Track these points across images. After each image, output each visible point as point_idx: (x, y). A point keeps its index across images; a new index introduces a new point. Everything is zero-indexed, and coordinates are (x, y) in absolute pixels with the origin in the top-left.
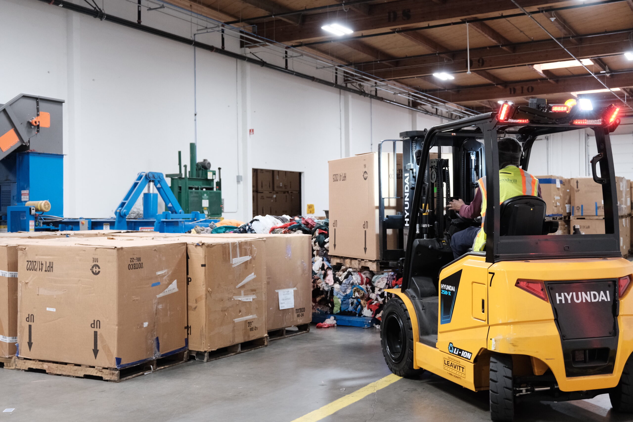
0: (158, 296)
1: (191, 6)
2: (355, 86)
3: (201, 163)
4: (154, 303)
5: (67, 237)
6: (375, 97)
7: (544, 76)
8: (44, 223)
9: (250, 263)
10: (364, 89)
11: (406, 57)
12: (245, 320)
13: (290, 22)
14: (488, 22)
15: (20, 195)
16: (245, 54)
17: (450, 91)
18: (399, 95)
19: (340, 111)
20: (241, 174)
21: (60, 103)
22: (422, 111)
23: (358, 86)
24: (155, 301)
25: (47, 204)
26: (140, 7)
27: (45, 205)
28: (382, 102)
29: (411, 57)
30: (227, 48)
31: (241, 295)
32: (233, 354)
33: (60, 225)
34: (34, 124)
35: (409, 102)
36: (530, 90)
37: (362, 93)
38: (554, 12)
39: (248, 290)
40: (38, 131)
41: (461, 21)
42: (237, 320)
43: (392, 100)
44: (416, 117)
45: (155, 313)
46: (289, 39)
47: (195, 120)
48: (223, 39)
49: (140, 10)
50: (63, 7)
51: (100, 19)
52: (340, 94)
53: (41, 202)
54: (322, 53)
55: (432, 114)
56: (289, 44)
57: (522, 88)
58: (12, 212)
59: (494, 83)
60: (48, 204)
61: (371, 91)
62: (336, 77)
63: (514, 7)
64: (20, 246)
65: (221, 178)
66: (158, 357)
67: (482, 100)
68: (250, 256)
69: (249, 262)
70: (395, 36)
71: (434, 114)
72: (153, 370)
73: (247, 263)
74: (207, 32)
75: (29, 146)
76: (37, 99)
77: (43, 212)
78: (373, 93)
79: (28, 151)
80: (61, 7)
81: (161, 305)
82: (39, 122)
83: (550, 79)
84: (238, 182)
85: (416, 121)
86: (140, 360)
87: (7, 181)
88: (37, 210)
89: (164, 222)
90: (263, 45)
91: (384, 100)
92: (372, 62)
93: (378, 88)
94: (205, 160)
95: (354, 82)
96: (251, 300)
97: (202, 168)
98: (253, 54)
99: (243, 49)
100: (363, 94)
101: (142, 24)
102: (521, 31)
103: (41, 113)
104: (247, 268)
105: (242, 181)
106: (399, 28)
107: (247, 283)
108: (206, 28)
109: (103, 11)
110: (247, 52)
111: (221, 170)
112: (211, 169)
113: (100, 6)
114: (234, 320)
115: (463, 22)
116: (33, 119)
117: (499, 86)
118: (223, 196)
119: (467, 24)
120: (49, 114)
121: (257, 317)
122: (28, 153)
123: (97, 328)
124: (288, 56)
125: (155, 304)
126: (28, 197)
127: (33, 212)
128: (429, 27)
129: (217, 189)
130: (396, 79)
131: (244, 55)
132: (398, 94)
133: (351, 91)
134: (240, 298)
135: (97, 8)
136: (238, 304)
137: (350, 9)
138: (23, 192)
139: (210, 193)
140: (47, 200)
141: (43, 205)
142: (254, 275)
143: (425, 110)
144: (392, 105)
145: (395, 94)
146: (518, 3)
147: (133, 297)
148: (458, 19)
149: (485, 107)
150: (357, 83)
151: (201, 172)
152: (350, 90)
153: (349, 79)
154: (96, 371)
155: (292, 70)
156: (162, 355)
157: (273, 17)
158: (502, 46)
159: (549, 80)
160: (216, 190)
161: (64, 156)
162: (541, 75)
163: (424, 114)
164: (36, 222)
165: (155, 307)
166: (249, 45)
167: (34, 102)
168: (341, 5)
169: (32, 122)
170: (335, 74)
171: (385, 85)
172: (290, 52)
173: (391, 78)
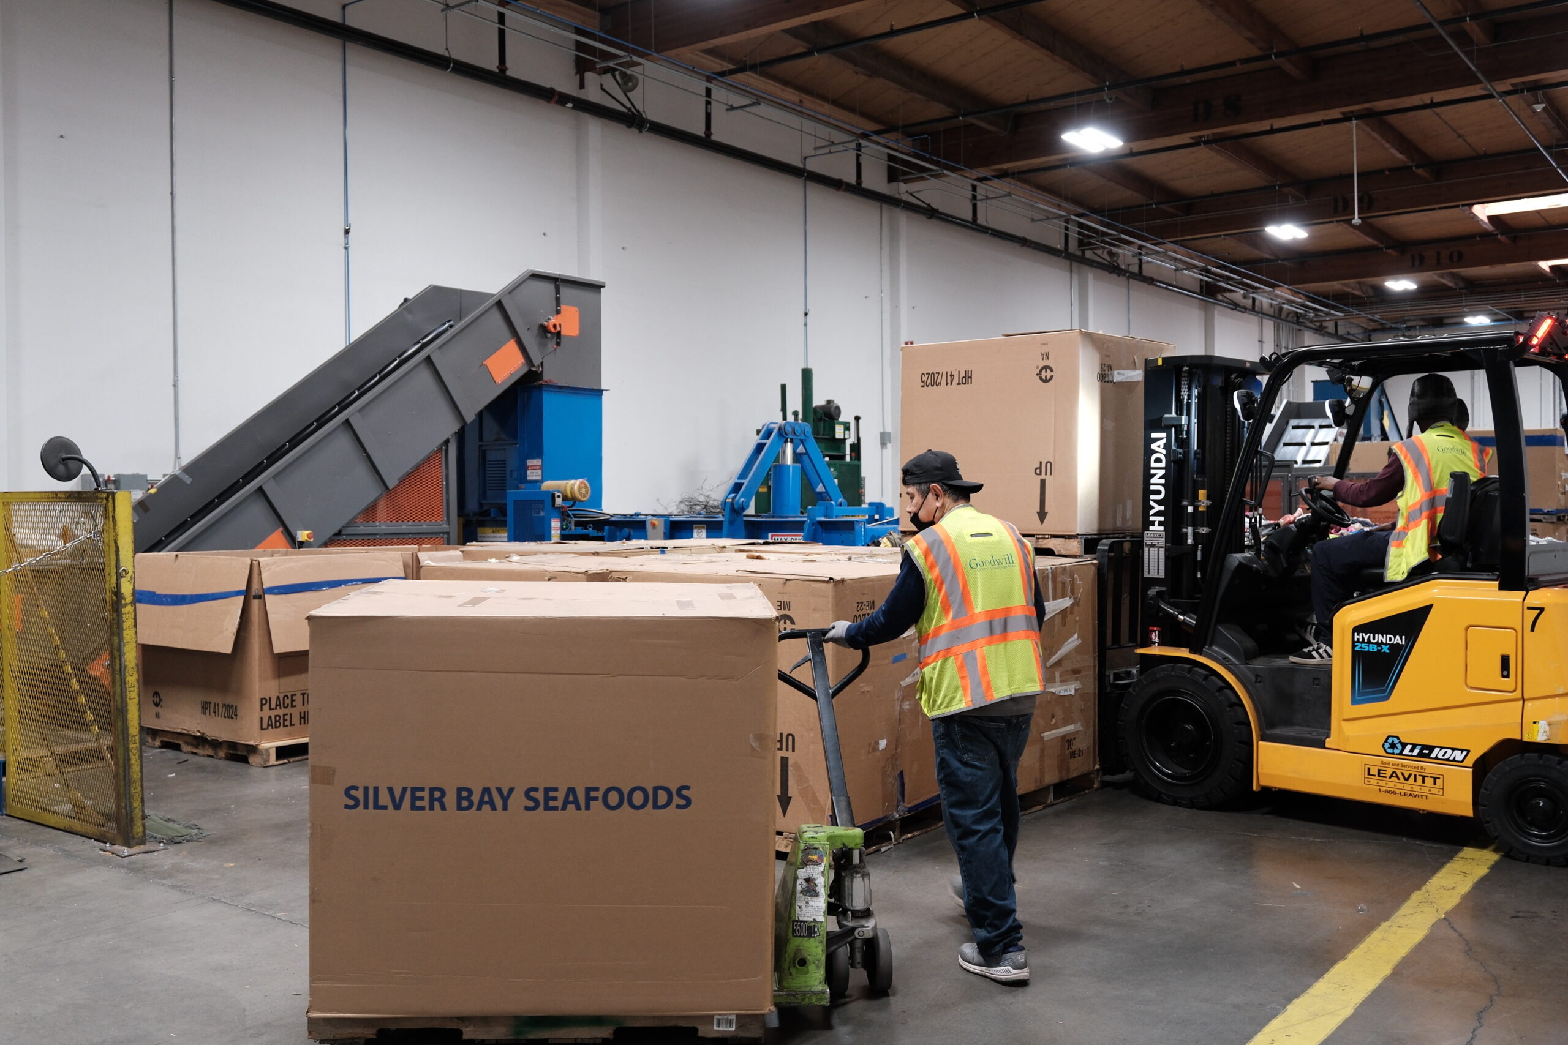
0: (903, 684)
1: (801, 101)
2: (1102, 255)
3: (822, 407)
4: (896, 698)
5: (663, 552)
6: (1141, 277)
7: (1490, 228)
8: (577, 524)
9: (1072, 613)
10: (1118, 261)
11: (1212, 195)
12: (1061, 735)
13: (991, 128)
14: (1392, 119)
15: (524, 468)
16: (899, 194)
17: (1286, 263)
18: (1185, 272)
19: (1072, 305)
20: (888, 429)
21: (597, 287)
22: (1227, 303)
23: (1106, 256)
24: (897, 695)
25: (583, 485)
26: (709, 106)
27: (580, 488)
28: (1151, 287)
29: (1221, 194)
30: (866, 184)
31: (1055, 682)
32: (1039, 808)
33: (606, 528)
34: (553, 330)
35: (1201, 287)
36: (1455, 258)
37: (1113, 269)
38: (1541, 91)
39: (1067, 671)
40: (558, 344)
41: (1341, 116)
42: (1048, 735)
43: (1171, 282)
44: (1213, 315)
45: (898, 719)
46: (985, 162)
47: (805, 325)
48: (859, 166)
49: (709, 111)
50: (573, 108)
51: (638, 131)
52: (1071, 271)
53: (572, 481)
54: (1040, 192)
55: (1245, 309)
56: (983, 172)
57: (1438, 254)
58: (515, 501)
59: (1382, 246)
60: (586, 487)
61: (1129, 265)
62: (1067, 236)
63: (1472, 80)
64: (613, 573)
65: (861, 435)
66: (902, 814)
67: (1347, 281)
68: (1070, 598)
69: (1069, 610)
70: (1193, 152)
71: (1250, 310)
72: (896, 840)
73: (1066, 612)
74: (830, 152)
75: (542, 372)
76: (557, 282)
77: (575, 500)
78: (1135, 269)
79: (541, 382)
80: (569, 108)
81: (908, 703)
82: (560, 325)
83: (1502, 234)
84: (883, 444)
85: (1213, 326)
86: (873, 819)
87: (499, 442)
88: (565, 498)
89: (820, 523)
90: (937, 176)
91: (1155, 283)
92: (1142, 206)
93: (1145, 258)
94: (829, 402)
95: (1098, 248)
96: (1073, 692)
97: (823, 417)
98: (911, 195)
99: (894, 184)
100: (1116, 271)
101: (713, 138)
102: (1459, 136)
103: (563, 308)
104: (1065, 625)
105: (890, 442)
106: (1208, 135)
107: (1066, 657)
108: (833, 144)
109: (644, 115)
110: (902, 190)
111: (860, 421)
112: (841, 419)
113: (639, 107)
114: (1042, 735)
115: (1347, 118)
116: (549, 319)
117: (1390, 251)
118: (864, 473)
119: (1354, 122)
120: (577, 309)
121: (1082, 728)
122: (541, 386)
123: (787, 750)
124: (979, 197)
125: (898, 699)
126: (539, 472)
127: (559, 501)
128: (1273, 131)
129: (853, 458)
130: (1177, 241)
131: (897, 196)
132: (1182, 270)
133: (1095, 264)
134: (1052, 687)
135: (633, 110)
136: (1049, 702)
137: (1116, 98)
138: (530, 462)
139: (840, 465)
140: (583, 478)
141: (576, 488)
142: (1078, 638)
143: (1232, 301)
144: (1169, 292)
145: (1177, 270)
146: (1484, 74)
147: (862, 685)
148: (1335, 113)
149: (1353, 294)
150: (1104, 248)
151: (822, 424)
152: (1091, 263)
153: (1092, 241)
154: (785, 842)
155: (985, 224)
156: (910, 810)
157: (961, 118)
158: (1417, 167)
159: (1499, 236)
160: (851, 459)
161: (604, 392)
162: (1485, 226)
163: (1229, 310)
164: (562, 521)
165: (898, 708)
166: (910, 177)
167: (550, 287)
168: (1101, 89)
169: (548, 325)
170: (1063, 231)
171: (1163, 252)
172: (981, 188)
173: (1177, 237)
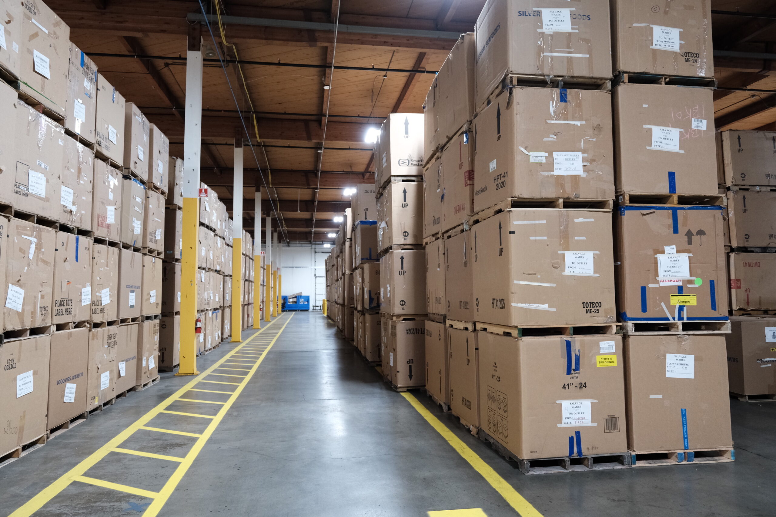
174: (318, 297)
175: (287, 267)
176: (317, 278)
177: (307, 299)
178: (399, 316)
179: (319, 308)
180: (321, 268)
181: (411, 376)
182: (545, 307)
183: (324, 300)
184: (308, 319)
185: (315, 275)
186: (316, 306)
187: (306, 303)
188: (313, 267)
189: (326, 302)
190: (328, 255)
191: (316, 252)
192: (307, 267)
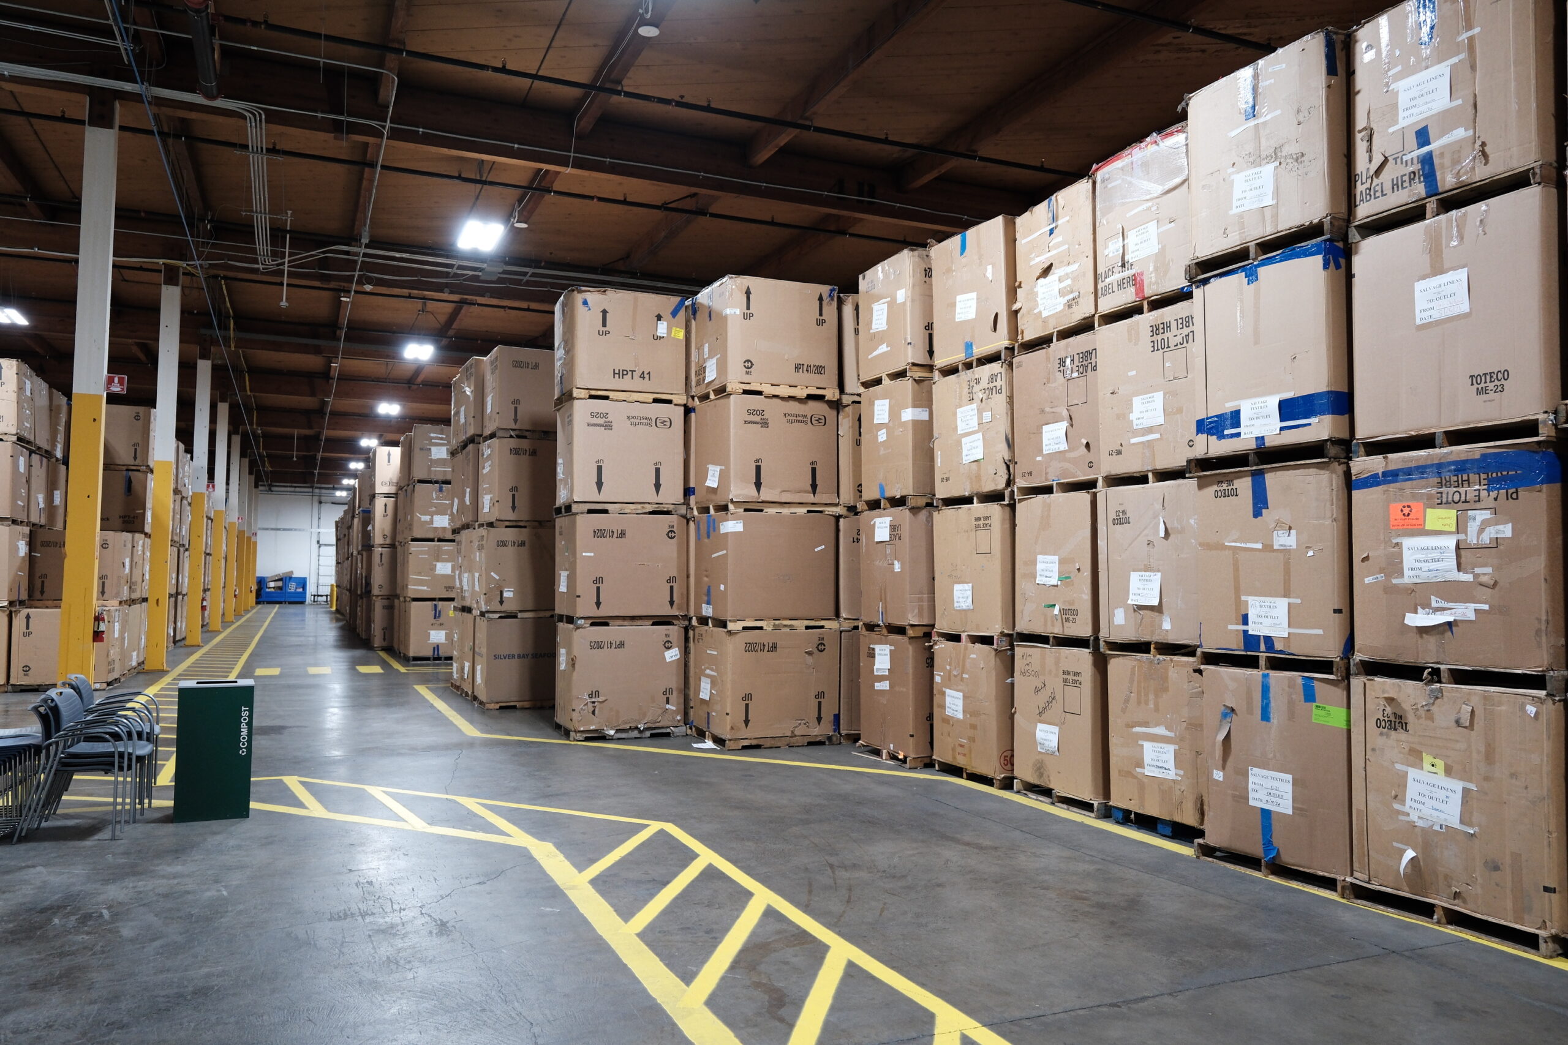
174: (322, 580)
175: (267, 529)
176: (322, 548)
177: (302, 583)
178: (377, 596)
179: (324, 598)
180: (329, 534)
181: (384, 639)
182: (425, 588)
183: (332, 586)
184: (303, 614)
185: (318, 542)
186: (318, 596)
187: (301, 590)
188: (315, 530)
189: (335, 589)
190: (346, 507)
191: (320, 502)
192: (303, 530)
